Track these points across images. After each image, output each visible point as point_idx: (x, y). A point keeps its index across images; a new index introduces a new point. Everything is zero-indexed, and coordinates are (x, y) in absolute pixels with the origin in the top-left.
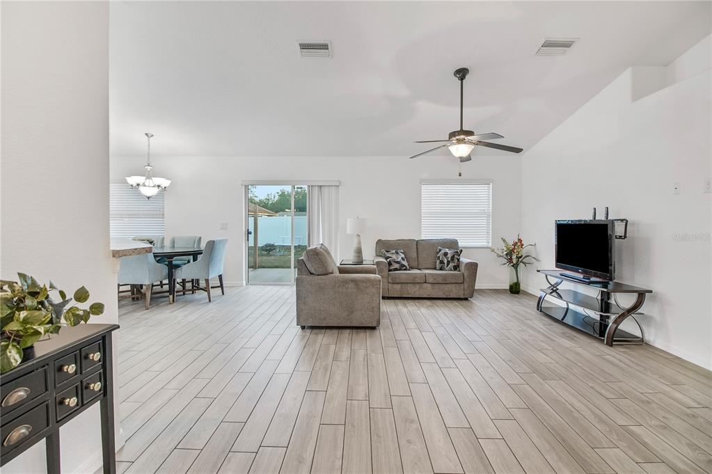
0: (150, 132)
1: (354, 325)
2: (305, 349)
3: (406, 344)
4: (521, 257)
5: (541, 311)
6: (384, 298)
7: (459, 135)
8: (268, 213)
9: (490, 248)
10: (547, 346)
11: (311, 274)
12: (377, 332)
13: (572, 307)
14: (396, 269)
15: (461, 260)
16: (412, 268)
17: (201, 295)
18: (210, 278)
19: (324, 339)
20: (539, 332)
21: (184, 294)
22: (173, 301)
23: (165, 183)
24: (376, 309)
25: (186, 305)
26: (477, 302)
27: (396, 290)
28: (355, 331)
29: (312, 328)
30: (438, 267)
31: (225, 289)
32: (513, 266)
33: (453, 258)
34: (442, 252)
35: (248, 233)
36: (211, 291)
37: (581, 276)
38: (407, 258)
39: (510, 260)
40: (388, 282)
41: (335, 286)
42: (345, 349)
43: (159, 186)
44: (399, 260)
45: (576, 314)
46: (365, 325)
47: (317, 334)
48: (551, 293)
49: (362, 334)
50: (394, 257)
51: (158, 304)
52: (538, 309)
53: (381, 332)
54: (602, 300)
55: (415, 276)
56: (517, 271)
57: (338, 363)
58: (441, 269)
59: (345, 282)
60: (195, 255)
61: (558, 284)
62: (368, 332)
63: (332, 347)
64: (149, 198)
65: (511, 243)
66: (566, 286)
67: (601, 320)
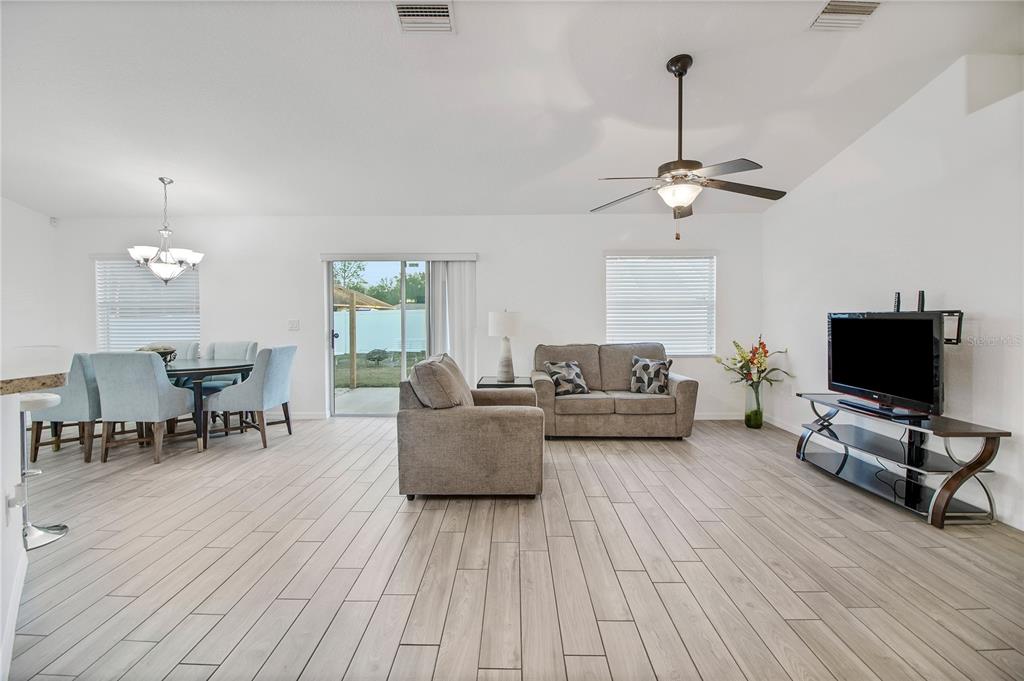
0: (167, 176)
1: (497, 493)
2: (410, 543)
3: (588, 529)
4: (763, 371)
5: (803, 460)
6: (548, 438)
7: (676, 168)
8: (377, 304)
9: (716, 357)
10: (832, 531)
11: (425, 406)
12: (537, 504)
13: (853, 452)
14: (567, 392)
15: (670, 376)
16: (592, 389)
17: (252, 435)
18: (265, 409)
19: (446, 520)
20: (812, 501)
21: (227, 434)
22: (205, 447)
23: (193, 257)
24: (535, 466)
25: (224, 454)
26: (697, 443)
27: (568, 425)
28: (499, 502)
29: (427, 498)
30: (633, 389)
31: (293, 426)
32: (751, 385)
33: (657, 373)
34: (641, 364)
35: (333, 336)
36: (267, 428)
37: (876, 406)
38: (583, 374)
39: (747, 376)
40: (555, 414)
41: (463, 427)
42: (480, 543)
43: (181, 262)
44: (571, 377)
45: (860, 463)
46: (517, 493)
47: (434, 509)
48: (820, 430)
49: (512, 509)
50: (564, 372)
51: (180, 453)
52: (798, 457)
53: (544, 504)
54: (911, 444)
55: (597, 403)
56: (757, 392)
57: (467, 575)
58: (639, 391)
59: (483, 420)
60: (245, 372)
61: (830, 416)
62: (522, 504)
63: (459, 537)
64: (166, 281)
65: (747, 349)
66: (844, 419)
67: (908, 476)
